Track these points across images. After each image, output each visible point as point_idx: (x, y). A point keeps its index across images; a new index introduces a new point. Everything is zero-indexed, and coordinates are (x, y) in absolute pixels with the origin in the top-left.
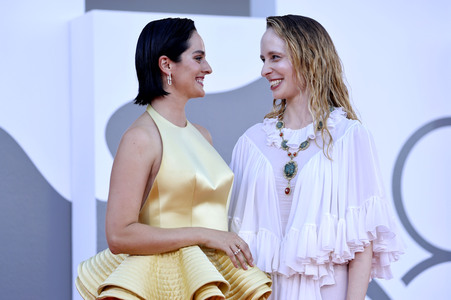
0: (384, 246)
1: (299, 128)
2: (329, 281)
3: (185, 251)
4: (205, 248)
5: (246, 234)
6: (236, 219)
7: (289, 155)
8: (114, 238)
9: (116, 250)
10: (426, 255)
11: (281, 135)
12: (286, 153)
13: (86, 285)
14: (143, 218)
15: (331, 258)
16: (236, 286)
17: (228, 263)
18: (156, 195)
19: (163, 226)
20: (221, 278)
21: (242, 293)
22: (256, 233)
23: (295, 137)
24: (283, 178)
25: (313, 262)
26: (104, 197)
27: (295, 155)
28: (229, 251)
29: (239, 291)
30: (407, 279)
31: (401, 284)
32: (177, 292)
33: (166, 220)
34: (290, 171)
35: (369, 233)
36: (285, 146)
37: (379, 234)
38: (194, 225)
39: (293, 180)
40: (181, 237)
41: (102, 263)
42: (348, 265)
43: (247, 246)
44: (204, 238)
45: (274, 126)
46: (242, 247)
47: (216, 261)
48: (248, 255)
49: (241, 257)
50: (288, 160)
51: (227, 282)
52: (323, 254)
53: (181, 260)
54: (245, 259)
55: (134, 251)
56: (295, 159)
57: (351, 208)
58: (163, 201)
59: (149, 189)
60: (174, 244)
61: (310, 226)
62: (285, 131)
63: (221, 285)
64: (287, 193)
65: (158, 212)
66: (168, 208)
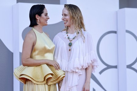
0: (95, 64)
1: (72, 34)
2: (81, 74)
3: (43, 65)
4: (48, 65)
5: (58, 61)
6: (56, 57)
7: (70, 41)
8: (24, 62)
9: (24, 65)
10: (105, 67)
11: (67, 35)
12: (69, 40)
13: (16, 74)
14: (31, 57)
15: (82, 67)
16: (56, 74)
17: (54, 68)
18: (35, 51)
19: (37, 59)
20: (52, 73)
21: (57, 76)
22: (61, 61)
23: (71, 36)
24: (68, 47)
25: (78, 68)
26: (21, 51)
27: (71, 41)
28: (54, 66)
29: (56, 76)
30: (101, 73)
31: (99, 74)
32: (40, 76)
33: (37, 57)
34: (70, 45)
35: (92, 61)
36: (69, 38)
37: (94, 61)
38: (45, 59)
39: (71, 47)
40: (41, 62)
41: (21, 69)
42: (86, 69)
43: (59, 64)
44: (47, 62)
45: (65, 33)
46: (57, 64)
47: (50, 68)
48: (59, 66)
49: (57, 67)
50: (70, 42)
51: (53, 74)
52: (80, 66)
53: (41, 68)
54: (58, 67)
55: (29, 66)
56: (72, 42)
57: (87, 54)
58: (37, 52)
59: (33, 49)
60: (39, 64)
61: (77, 59)
62: (68, 34)
63: (52, 74)
64: (70, 50)
65: (35, 55)
66: (38, 54)
